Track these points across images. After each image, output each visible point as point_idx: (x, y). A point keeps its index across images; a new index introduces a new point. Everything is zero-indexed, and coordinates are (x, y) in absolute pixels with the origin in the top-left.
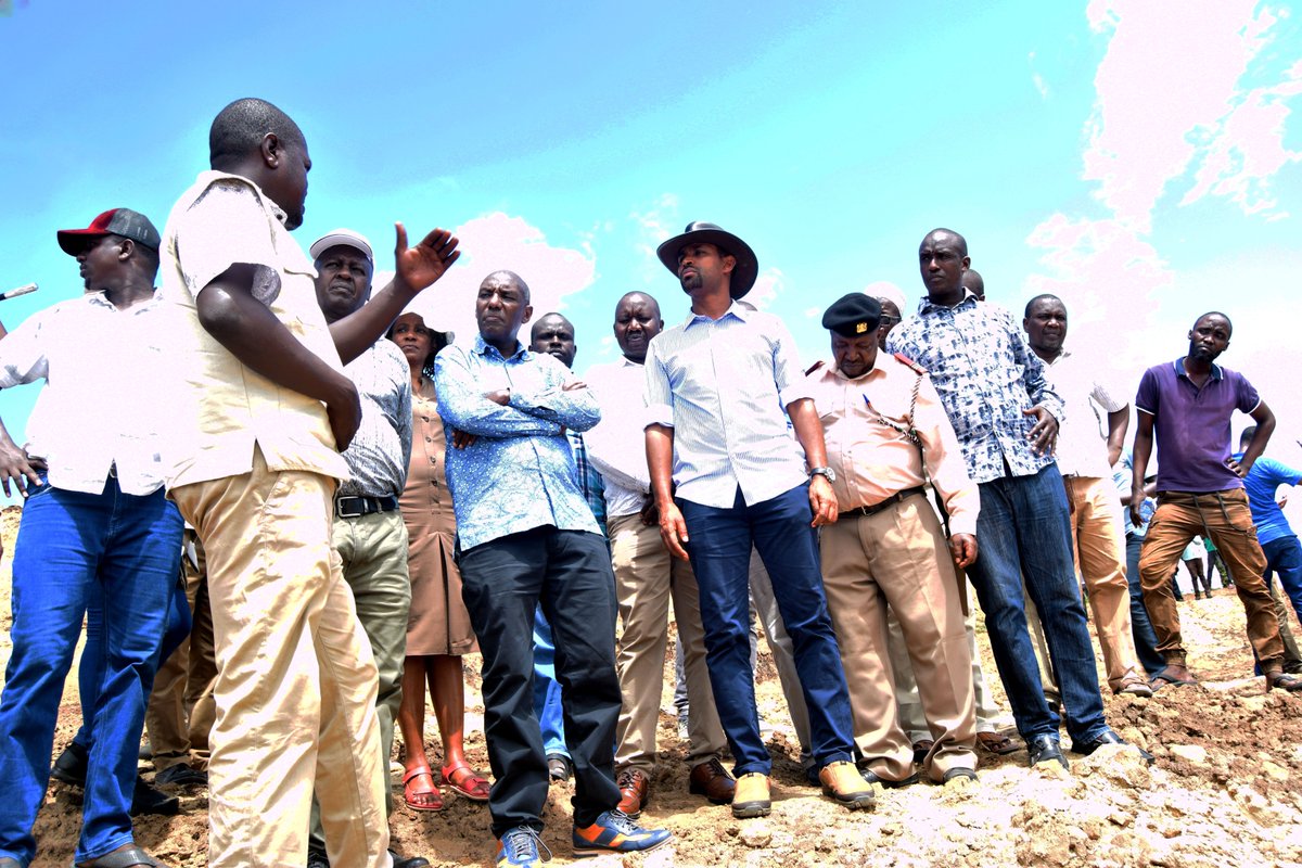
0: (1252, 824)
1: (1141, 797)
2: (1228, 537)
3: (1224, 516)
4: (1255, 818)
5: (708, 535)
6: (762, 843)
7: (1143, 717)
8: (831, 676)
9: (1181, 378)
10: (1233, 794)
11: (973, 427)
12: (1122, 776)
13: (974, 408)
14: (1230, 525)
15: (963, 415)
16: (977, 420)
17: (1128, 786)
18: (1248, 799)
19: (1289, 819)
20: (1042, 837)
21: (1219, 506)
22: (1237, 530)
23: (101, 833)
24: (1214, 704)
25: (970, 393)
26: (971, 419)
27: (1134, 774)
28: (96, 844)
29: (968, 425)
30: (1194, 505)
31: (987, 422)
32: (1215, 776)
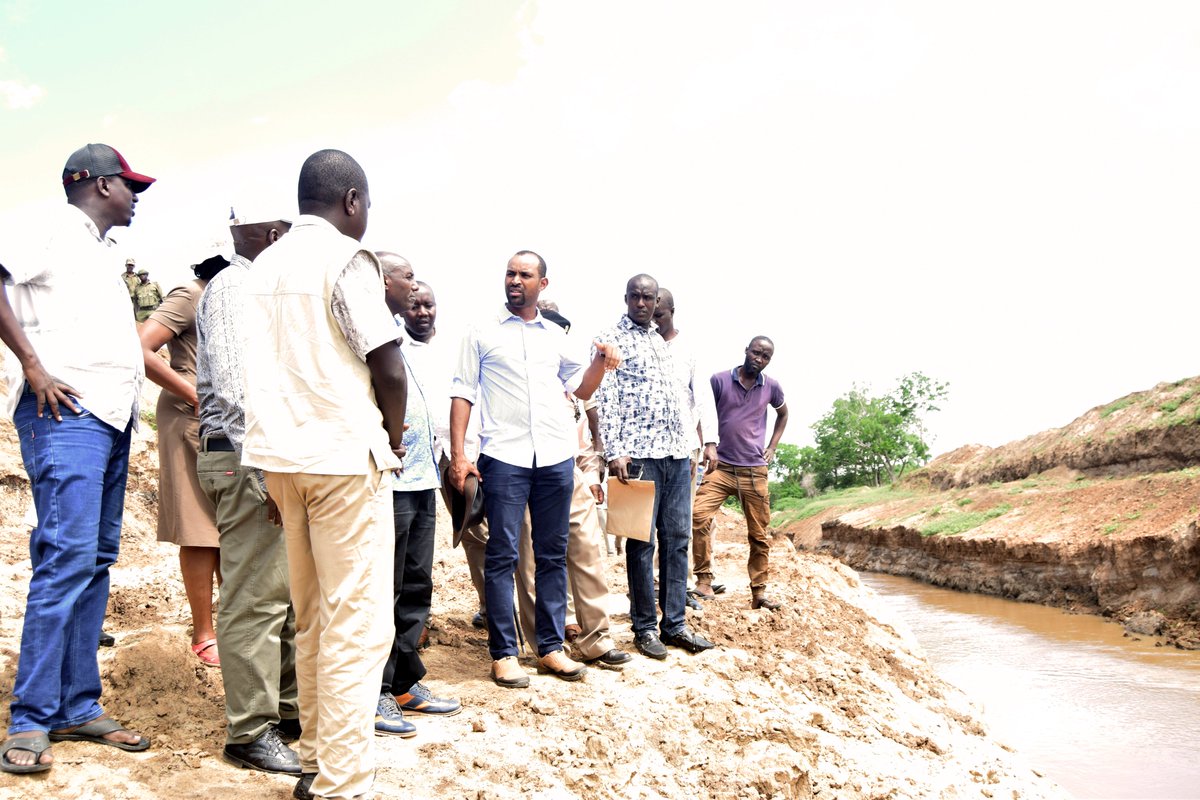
0: (782, 704)
1: (735, 686)
2: (752, 500)
3: (752, 484)
4: (785, 700)
5: (510, 488)
6: (549, 712)
7: (699, 625)
8: (560, 594)
9: (736, 382)
10: (772, 684)
11: (656, 420)
12: (724, 672)
13: (660, 407)
14: (755, 491)
15: (652, 410)
16: (659, 416)
17: (728, 678)
18: (782, 688)
19: (801, 702)
20: (711, 712)
21: (750, 476)
22: (759, 496)
23: (80, 705)
24: (730, 617)
25: (660, 397)
26: (656, 415)
27: (732, 671)
28: (79, 713)
29: (653, 418)
30: (733, 473)
31: (665, 419)
32: (764, 672)
